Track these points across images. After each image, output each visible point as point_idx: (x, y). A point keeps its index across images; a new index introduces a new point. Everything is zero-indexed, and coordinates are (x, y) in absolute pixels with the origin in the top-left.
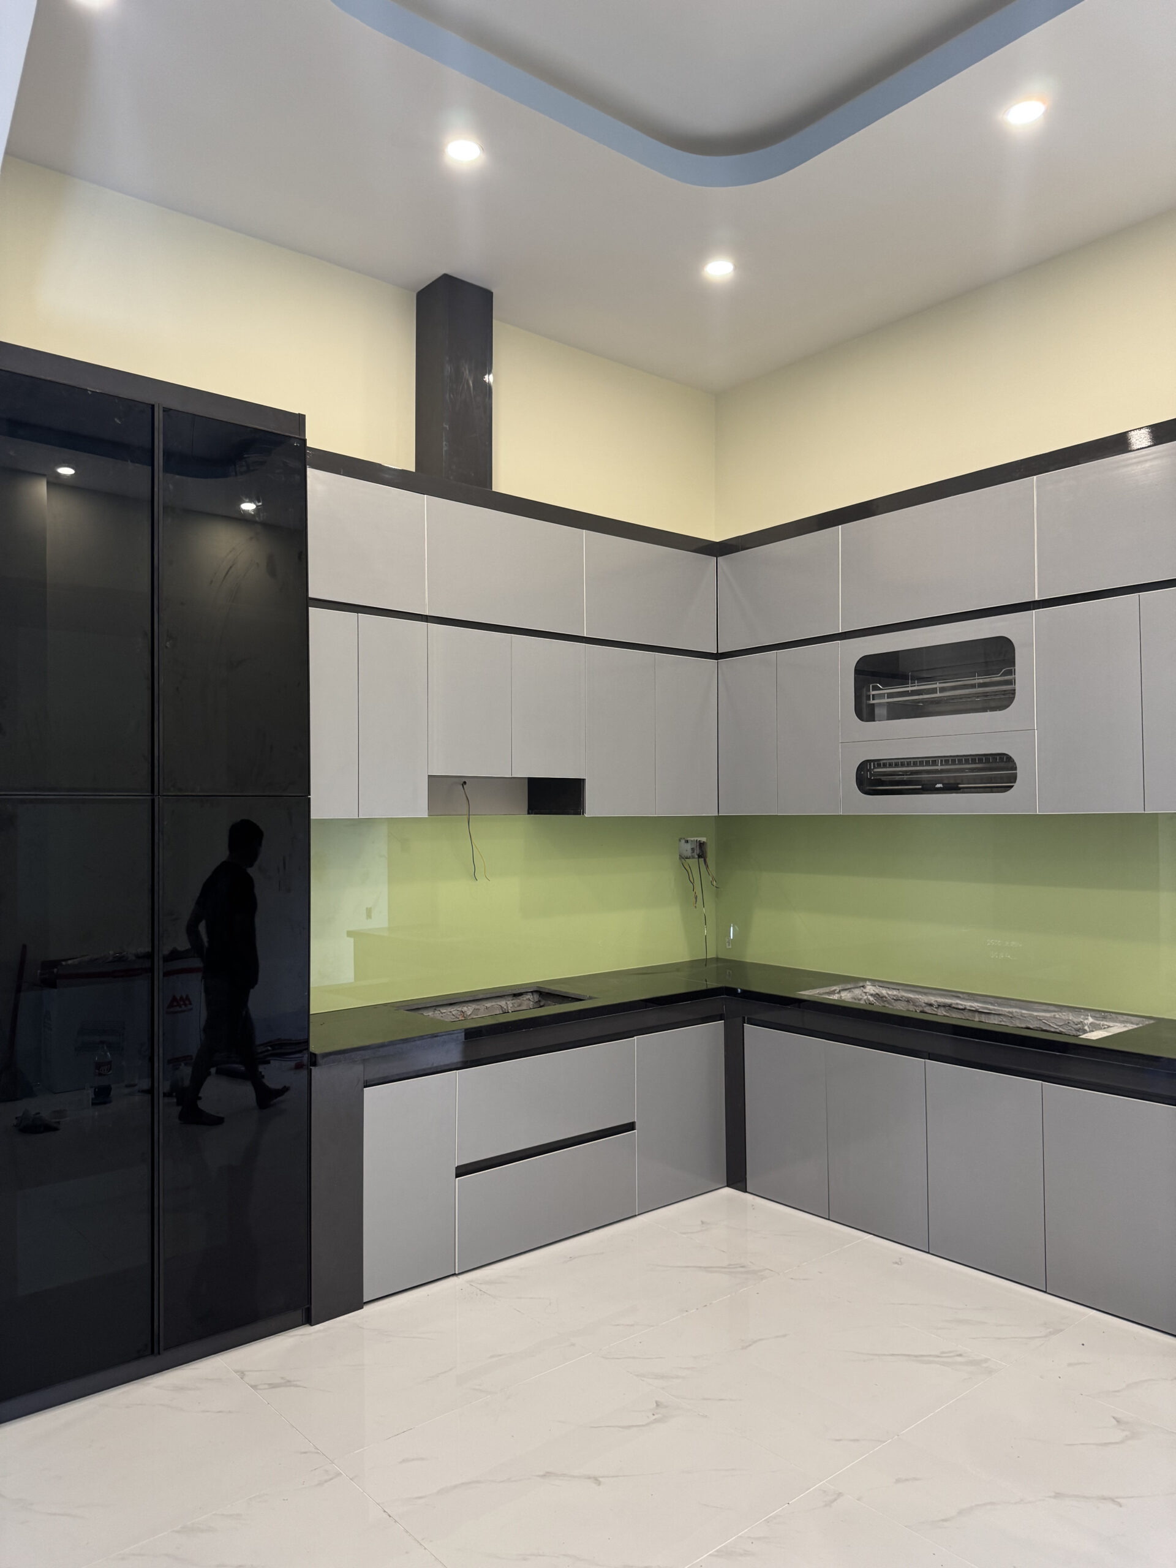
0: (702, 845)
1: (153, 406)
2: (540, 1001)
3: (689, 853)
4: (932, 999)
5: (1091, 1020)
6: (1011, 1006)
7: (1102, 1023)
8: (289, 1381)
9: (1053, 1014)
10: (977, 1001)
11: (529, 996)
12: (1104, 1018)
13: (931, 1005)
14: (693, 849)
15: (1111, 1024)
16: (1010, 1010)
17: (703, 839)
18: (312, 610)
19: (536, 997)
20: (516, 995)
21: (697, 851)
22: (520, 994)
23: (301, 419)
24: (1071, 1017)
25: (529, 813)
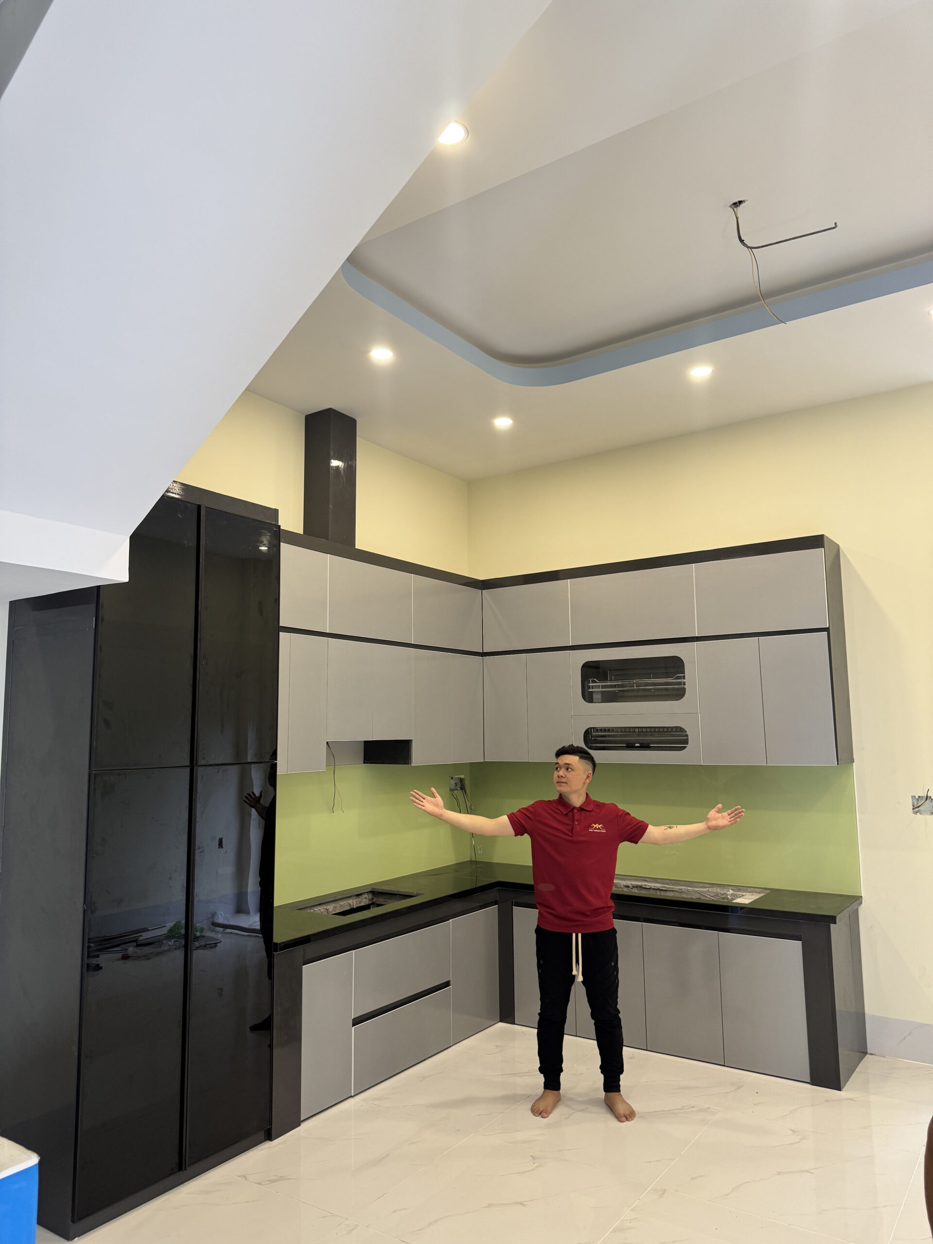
0: (461, 780)
1: (199, 507)
2: (372, 899)
3: (453, 787)
4: (629, 883)
5: (731, 892)
6: (680, 885)
7: (738, 893)
8: (281, 1177)
9: (708, 889)
10: (658, 883)
11: (366, 896)
12: (739, 890)
13: (628, 887)
14: (456, 784)
15: (744, 894)
16: (680, 887)
17: (462, 776)
18: (282, 635)
19: (370, 896)
20: (358, 895)
21: (459, 785)
22: (361, 895)
23: (276, 512)
24: (718, 890)
25: (364, 763)
